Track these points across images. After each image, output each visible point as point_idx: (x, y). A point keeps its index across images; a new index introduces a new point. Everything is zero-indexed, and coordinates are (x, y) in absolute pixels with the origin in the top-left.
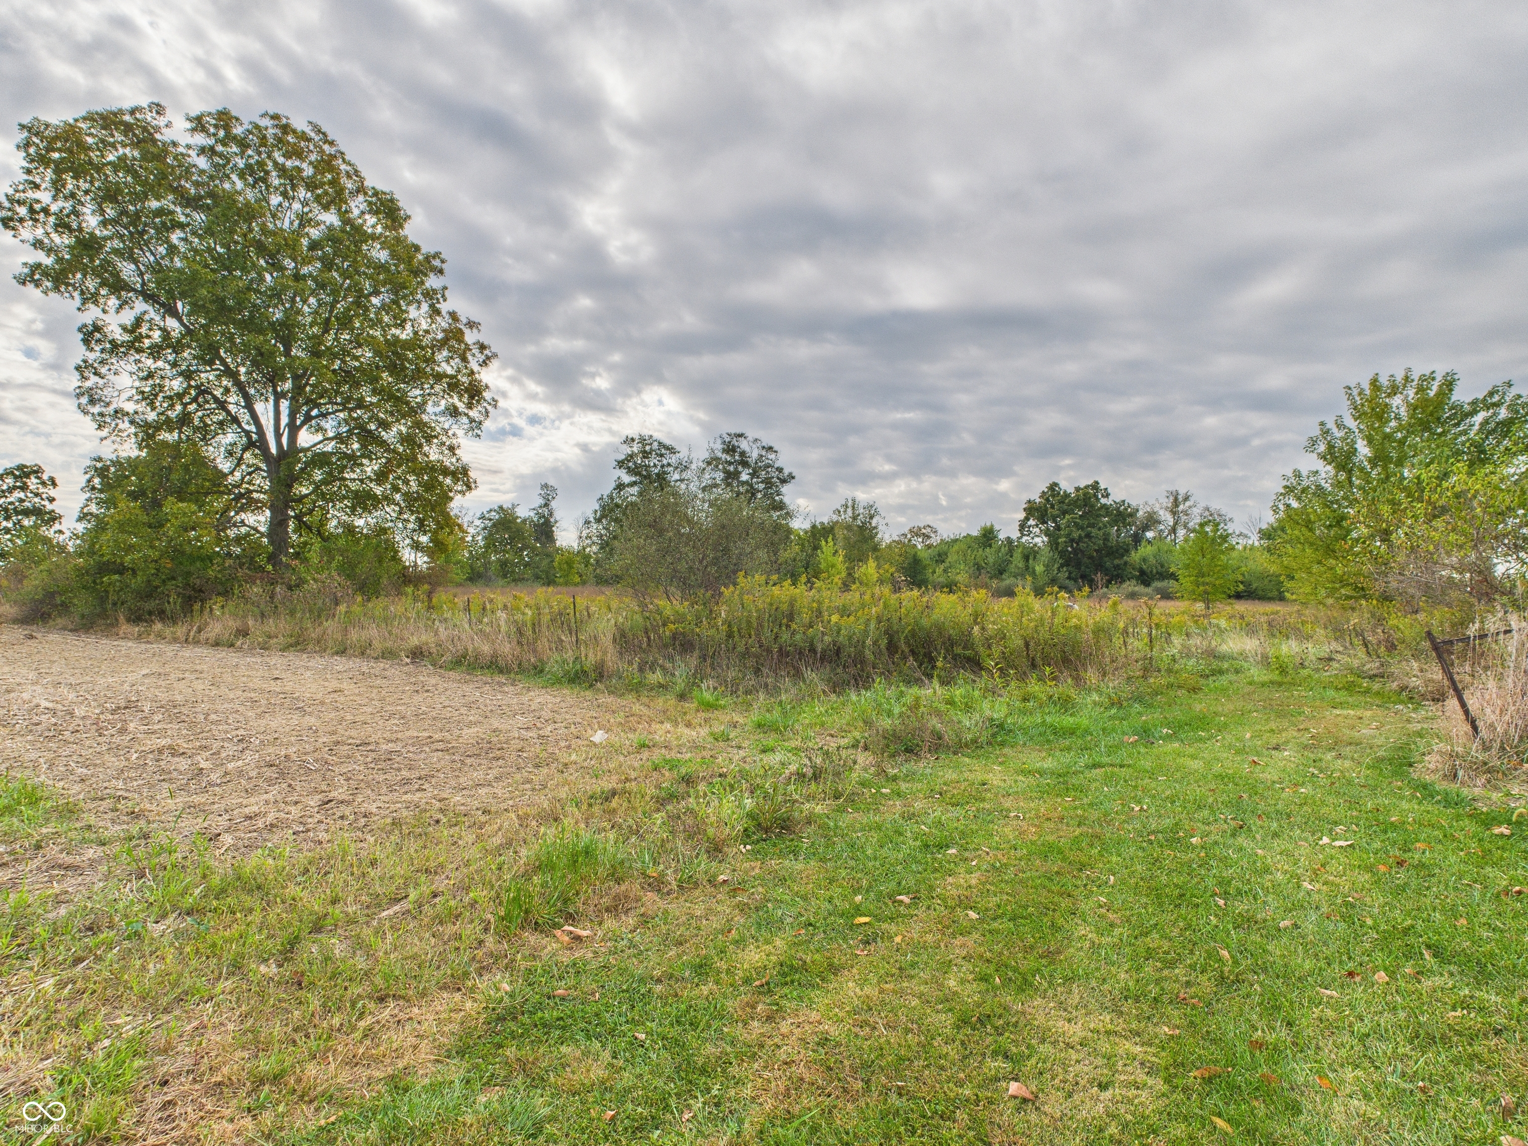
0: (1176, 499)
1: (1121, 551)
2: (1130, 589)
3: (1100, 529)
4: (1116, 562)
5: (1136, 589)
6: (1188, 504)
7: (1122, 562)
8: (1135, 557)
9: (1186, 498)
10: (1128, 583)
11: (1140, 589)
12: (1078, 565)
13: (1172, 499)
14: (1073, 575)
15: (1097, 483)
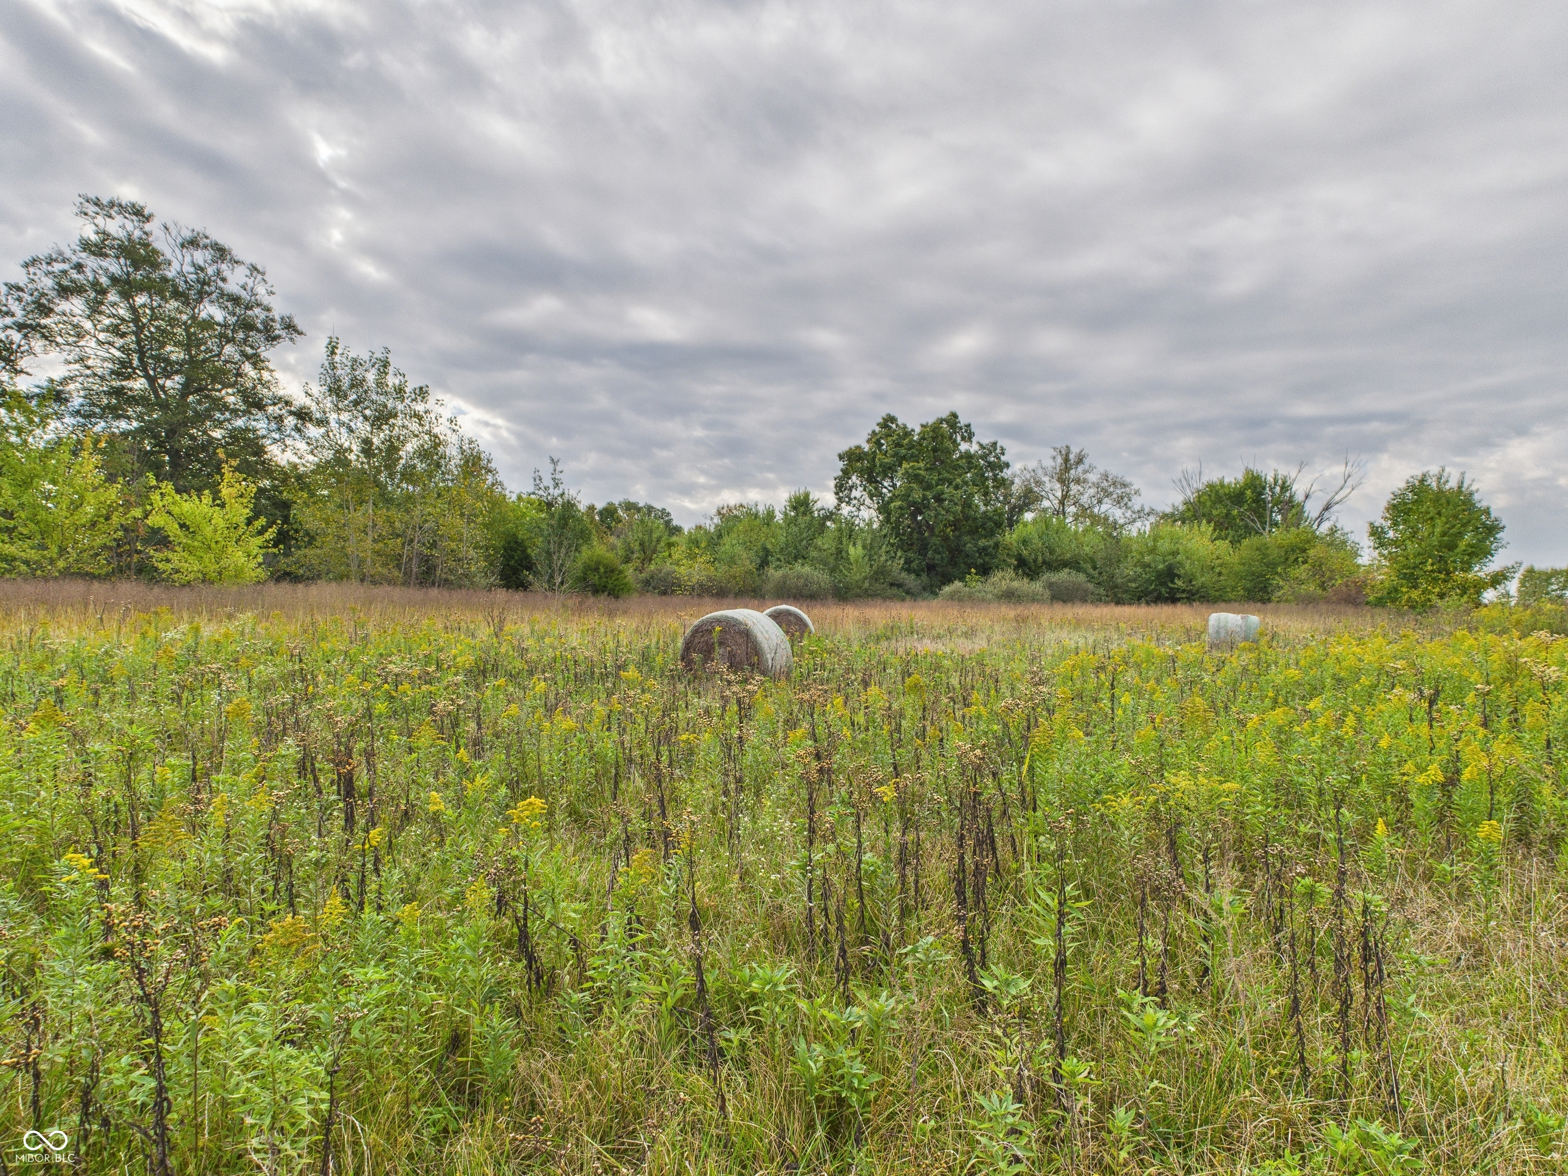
0: (1066, 460)
1: (990, 524)
2: (1004, 585)
3: (957, 487)
4: (982, 543)
5: (1016, 584)
6: (1080, 468)
7: (991, 543)
8: (1011, 537)
9: (1080, 461)
10: (1000, 574)
11: (1022, 585)
12: (923, 549)
13: (1059, 460)
14: (914, 565)
15: (954, 416)
